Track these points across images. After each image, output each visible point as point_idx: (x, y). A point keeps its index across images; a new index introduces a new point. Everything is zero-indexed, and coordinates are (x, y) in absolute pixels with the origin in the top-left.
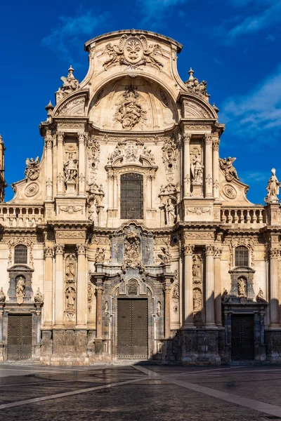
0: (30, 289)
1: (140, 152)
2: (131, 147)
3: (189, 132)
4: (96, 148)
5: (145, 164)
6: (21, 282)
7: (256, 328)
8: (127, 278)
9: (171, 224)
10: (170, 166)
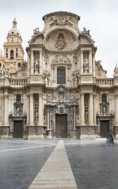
0: (22, 111)
1: (64, 59)
2: (61, 57)
3: (82, 49)
4: (47, 57)
5: (66, 63)
6: (18, 108)
7: (110, 126)
8: (59, 107)
9: (76, 86)
10: (76, 64)
